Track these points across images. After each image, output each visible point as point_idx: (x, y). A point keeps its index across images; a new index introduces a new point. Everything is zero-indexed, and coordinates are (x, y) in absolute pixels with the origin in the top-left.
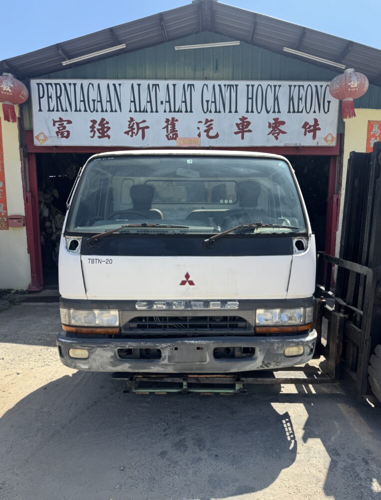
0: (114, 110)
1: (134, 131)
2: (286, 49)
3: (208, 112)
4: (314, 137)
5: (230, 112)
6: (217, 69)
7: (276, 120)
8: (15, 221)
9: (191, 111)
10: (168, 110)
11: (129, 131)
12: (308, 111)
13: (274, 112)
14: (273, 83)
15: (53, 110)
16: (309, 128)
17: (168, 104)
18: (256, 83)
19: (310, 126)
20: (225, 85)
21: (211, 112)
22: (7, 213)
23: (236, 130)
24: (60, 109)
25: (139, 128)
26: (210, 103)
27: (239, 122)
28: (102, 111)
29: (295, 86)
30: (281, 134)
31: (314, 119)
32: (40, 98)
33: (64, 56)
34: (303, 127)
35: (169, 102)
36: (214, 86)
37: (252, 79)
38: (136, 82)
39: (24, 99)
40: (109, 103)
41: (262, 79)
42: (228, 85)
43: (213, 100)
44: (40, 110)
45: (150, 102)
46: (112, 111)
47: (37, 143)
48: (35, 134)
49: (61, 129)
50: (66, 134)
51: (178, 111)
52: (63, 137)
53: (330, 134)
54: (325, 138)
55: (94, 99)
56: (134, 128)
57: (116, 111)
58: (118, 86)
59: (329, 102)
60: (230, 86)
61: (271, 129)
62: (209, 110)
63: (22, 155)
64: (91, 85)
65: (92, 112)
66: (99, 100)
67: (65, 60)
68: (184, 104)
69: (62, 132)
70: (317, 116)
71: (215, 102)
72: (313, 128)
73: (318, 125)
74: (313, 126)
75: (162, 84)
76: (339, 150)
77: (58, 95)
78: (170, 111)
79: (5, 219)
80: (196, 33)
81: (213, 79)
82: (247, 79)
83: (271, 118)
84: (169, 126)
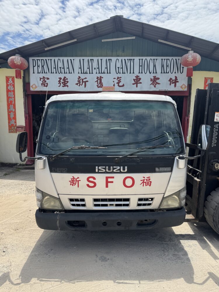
0: (70, 72)
1: (80, 83)
2: (159, 41)
3: (119, 73)
4: (175, 86)
5: (130, 73)
6: (124, 51)
7: (155, 77)
8: (20, 128)
9: (110, 73)
10: (98, 72)
11: (78, 83)
12: (172, 72)
13: (154, 73)
14: (153, 58)
15: (40, 73)
16: (172, 81)
17: (98, 69)
18: (144, 58)
19: (173, 80)
20: (128, 59)
21: (120, 73)
22: (16, 124)
23: (134, 82)
24: (43, 72)
25: (83, 82)
26: (120, 68)
27: (135, 78)
28: (65, 73)
29: (165, 59)
30: (157, 84)
31: (175, 76)
32: (34, 67)
33: (46, 46)
34: (169, 81)
35: (99, 68)
36: (122, 60)
37: (142, 56)
38: (82, 58)
39: (26, 67)
40: (68, 69)
41: (147, 56)
42: (129, 59)
43: (121, 67)
44: (34, 73)
45: (89, 68)
46: (69, 73)
47: (32, 89)
48: (31, 85)
49: (44, 82)
50: (46, 85)
51: (103, 73)
52: (45, 86)
53: (184, 84)
54: (181, 86)
55: (60, 67)
56: (81, 82)
57: (71, 73)
58: (72, 60)
59: (183, 68)
60: (130, 59)
61: (152, 82)
62: (119, 72)
63: (24, 95)
64: (59, 60)
65: (59, 73)
66: (63, 67)
67: (46, 48)
68: (106, 69)
69: (44, 84)
70: (177, 75)
71: (122, 68)
72: (174, 82)
73: (177, 79)
74: (174, 80)
75: (95, 59)
76: (189, 93)
77: (43, 65)
78: (99, 73)
79: (16, 128)
80: (113, 33)
81: (122, 56)
82: (140, 56)
83: (152, 76)
84: (99, 81)
